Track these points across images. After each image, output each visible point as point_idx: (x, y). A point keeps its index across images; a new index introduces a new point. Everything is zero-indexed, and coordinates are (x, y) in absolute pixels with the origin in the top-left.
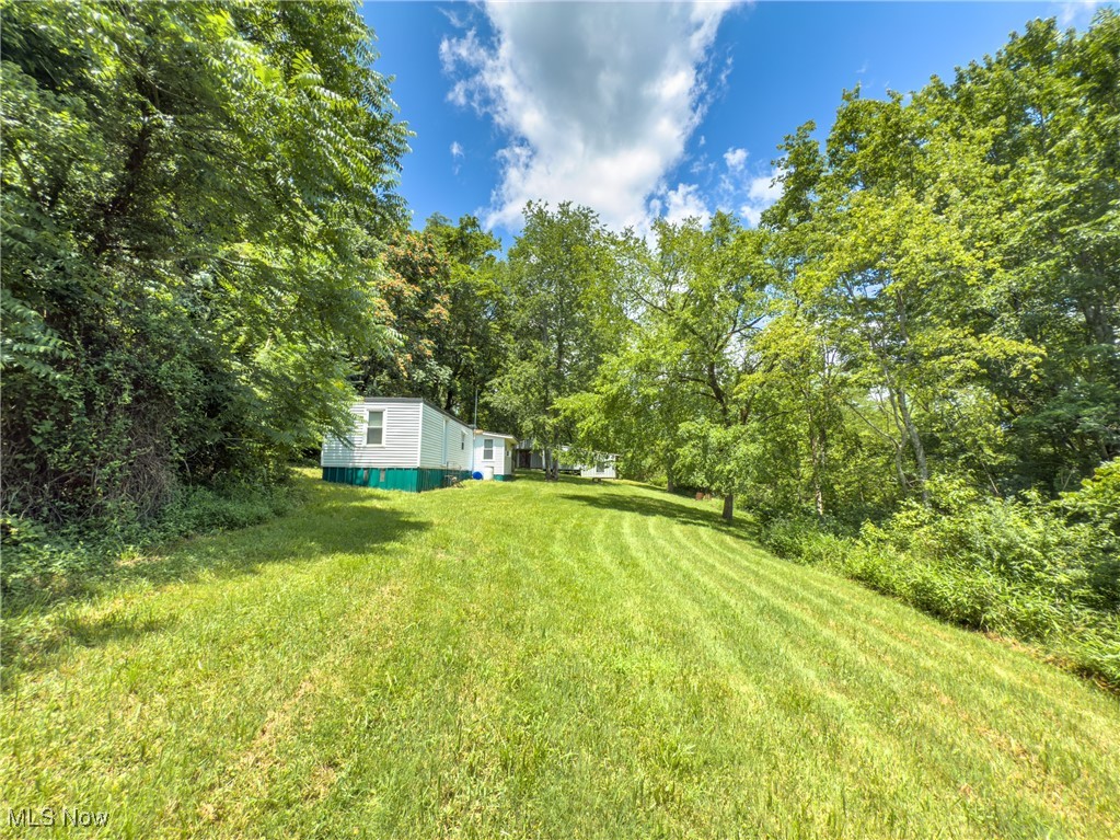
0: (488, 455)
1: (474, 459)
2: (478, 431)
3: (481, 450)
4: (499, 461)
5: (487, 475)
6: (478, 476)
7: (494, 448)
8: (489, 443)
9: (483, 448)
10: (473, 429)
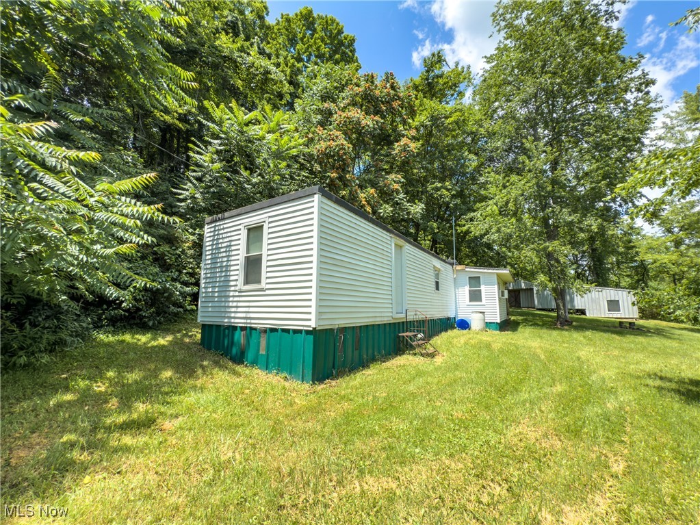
0: (475, 296)
1: (457, 302)
2: (459, 267)
3: (465, 291)
4: (492, 303)
5: (476, 323)
6: (464, 325)
7: (483, 288)
8: (475, 281)
9: (467, 289)
10: (452, 264)
